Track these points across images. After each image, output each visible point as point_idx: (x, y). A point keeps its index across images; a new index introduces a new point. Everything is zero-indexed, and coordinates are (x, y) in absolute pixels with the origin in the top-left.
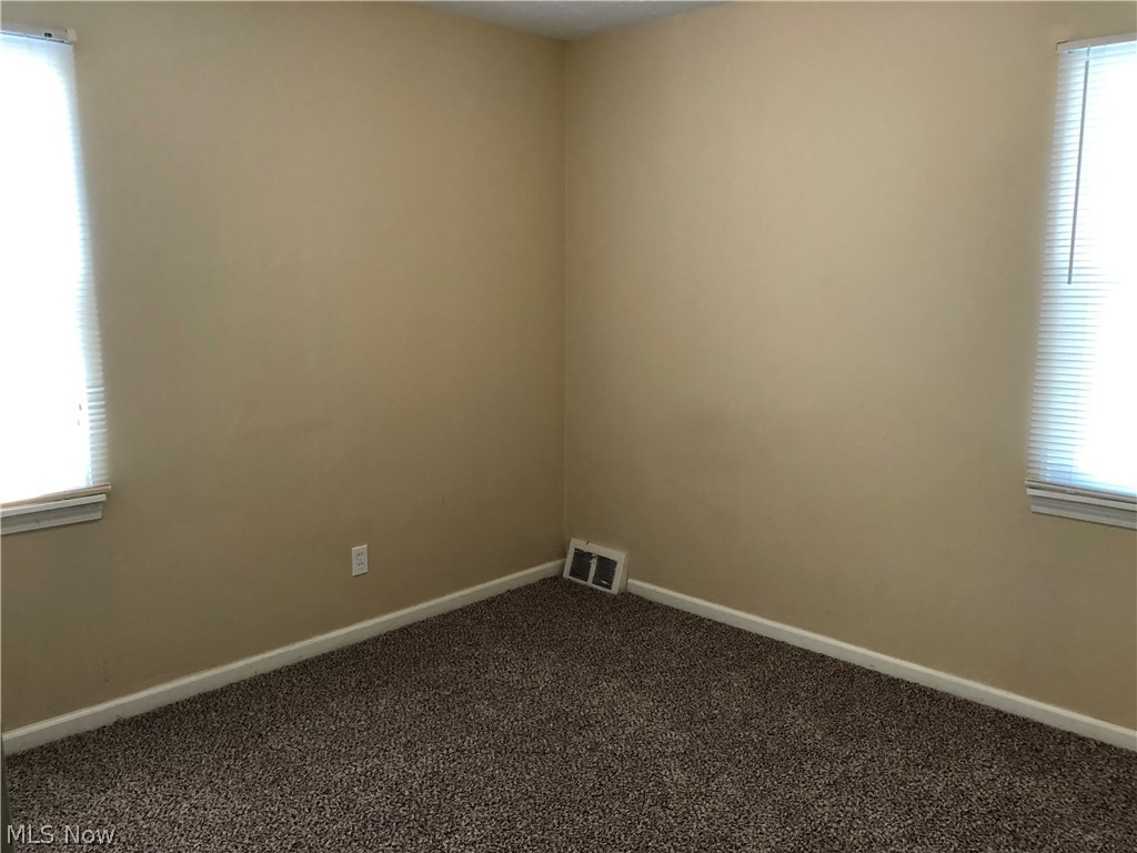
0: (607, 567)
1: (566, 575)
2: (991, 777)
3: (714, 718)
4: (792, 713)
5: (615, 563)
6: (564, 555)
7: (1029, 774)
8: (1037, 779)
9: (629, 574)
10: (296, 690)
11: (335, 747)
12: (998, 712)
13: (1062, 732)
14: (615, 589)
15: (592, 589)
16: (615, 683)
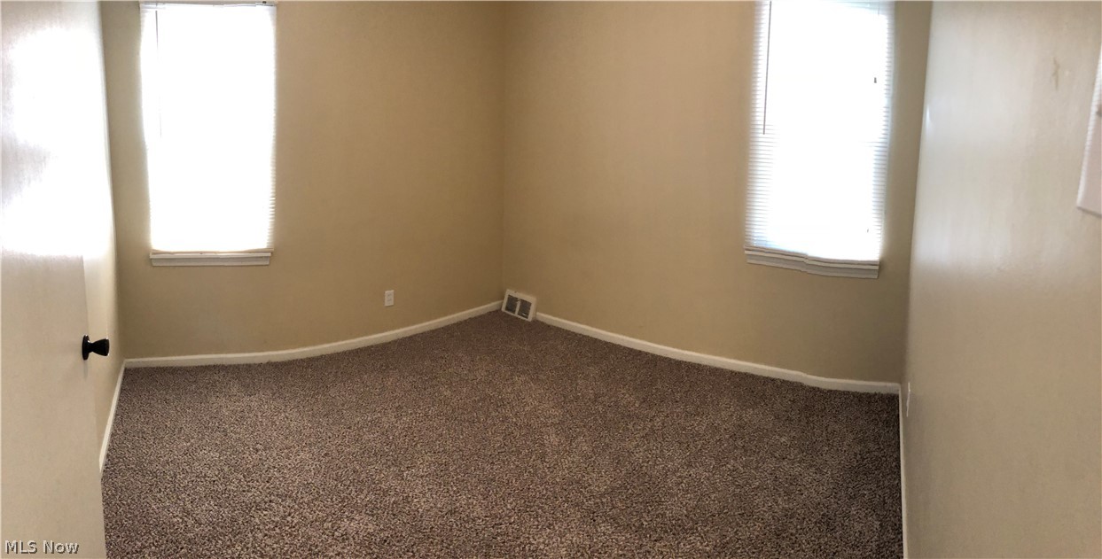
0: (525, 306)
1: (503, 309)
2: (730, 414)
3: (577, 398)
4: (623, 391)
5: (530, 304)
6: (503, 298)
7: (749, 407)
8: (753, 410)
9: (537, 310)
10: (350, 365)
11: (360, 402)
12: (732, 372)
13: (764, 377)
14: (530, 319)
15: (517, 318)
16: (523, 378)
